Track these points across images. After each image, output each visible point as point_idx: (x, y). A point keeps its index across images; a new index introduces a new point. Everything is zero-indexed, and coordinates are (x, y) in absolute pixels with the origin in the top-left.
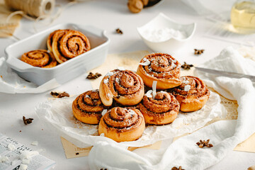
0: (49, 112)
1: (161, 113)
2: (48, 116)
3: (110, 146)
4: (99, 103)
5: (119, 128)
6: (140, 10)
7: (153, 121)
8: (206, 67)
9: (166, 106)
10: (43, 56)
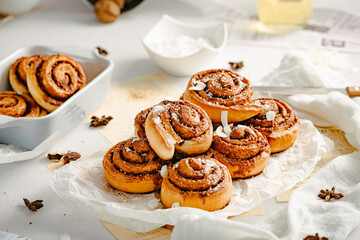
0: (75, 184)
1: (248, 159)
2: (75, 191)
3: (206, 219)
4: (151, 157)
5: (202, 190)
6: (116, 17)
7: (238, 172)
8: (267, 84)
9: (254, 146)
10: (17, 101)
